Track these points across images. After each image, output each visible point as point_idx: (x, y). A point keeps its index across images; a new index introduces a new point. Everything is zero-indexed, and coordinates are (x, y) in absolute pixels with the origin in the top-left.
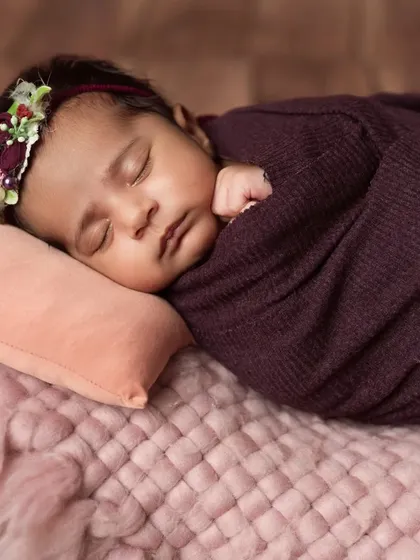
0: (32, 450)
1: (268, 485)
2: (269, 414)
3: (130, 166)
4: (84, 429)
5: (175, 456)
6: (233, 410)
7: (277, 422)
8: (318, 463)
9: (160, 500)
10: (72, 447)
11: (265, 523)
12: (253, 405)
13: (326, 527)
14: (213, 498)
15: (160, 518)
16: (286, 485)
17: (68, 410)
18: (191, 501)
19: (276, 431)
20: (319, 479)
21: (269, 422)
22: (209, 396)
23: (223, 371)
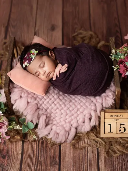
0: (31, 102)
1: (63, 106)
2: (63, 94)
3: (42, 65)
4: (37, 99)
5: (50, 102)
6: (58, 94)
7: (65, 95)
8: (70, 102)
9: (48, 108)
10: (36, 102)
11: (62, 111)
12: (61, 93)
13: (71, 111)
14: (55, 108)
15: (48, 111)
16: (65, 106)
17: (35, 96)
18: (52, 108)
19: (64, 97)
20: (70, 105)
21: (63, 96)
22: (55, 93)
23: (57, 89)
